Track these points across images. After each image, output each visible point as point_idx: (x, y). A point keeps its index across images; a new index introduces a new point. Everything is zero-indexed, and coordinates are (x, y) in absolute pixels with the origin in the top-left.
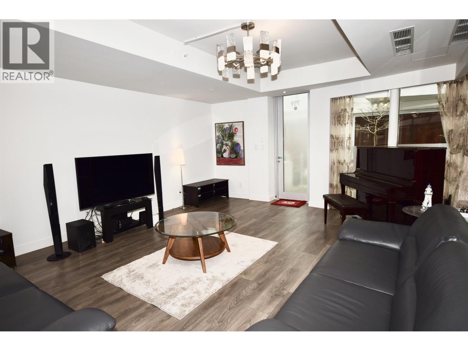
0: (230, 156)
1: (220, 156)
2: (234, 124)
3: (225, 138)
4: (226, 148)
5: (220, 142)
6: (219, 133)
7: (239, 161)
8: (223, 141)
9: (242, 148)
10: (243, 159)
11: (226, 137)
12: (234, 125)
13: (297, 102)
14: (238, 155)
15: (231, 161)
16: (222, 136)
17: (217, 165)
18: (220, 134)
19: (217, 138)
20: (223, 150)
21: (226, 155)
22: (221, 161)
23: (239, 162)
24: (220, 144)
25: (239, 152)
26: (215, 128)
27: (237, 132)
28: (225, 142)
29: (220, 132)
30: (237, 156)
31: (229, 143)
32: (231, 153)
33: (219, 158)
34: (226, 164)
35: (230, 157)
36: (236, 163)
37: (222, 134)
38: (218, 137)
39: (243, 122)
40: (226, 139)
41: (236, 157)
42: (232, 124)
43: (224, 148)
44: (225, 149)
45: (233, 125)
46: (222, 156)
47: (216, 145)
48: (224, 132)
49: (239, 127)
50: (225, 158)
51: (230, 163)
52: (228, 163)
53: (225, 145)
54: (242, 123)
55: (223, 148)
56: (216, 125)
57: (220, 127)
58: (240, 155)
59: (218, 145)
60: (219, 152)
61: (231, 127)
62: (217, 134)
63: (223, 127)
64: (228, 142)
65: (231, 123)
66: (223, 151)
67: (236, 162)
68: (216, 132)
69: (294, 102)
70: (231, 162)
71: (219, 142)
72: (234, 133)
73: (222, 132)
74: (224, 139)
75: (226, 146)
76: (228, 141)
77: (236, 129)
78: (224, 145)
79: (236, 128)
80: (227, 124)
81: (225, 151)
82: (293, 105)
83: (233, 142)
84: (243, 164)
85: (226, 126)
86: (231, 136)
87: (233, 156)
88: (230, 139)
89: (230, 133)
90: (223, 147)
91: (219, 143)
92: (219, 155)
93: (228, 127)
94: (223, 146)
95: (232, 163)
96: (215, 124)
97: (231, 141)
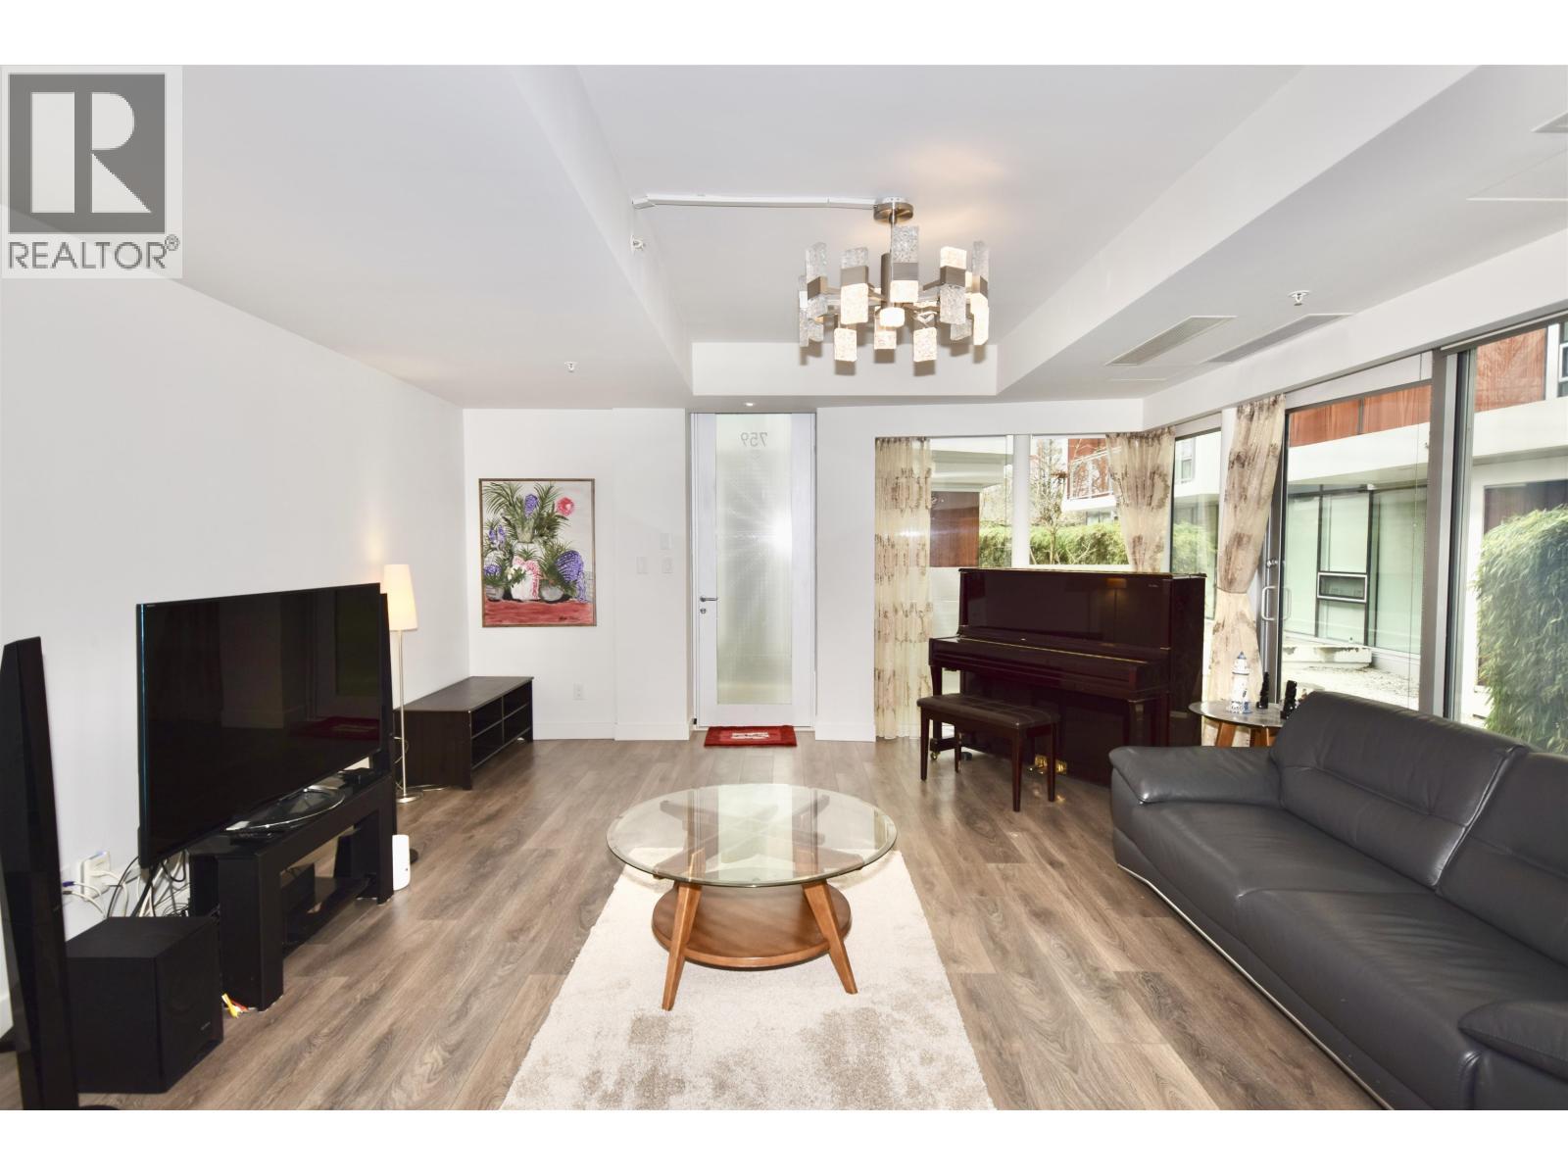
0: (540, 595)
1: (498, 593)
2: (557, 485)
3: (519, 531)
4: (524, 568)
5: (499, 544)
6: (496, 511)
7: (575, 611)
8: (514, 542)
9: (587, 568)
10: (590, 606)
11: (523, 528)
12: (558, 490)
13: (759, 436)
14: (573, 591)
15: (543, 613)
16: (509, 524)
17: (484, 626)
18: (499, 516)
19: (486, 532)
20: (513, 572)
21: (523, 591)
22: (501, 610)
23: (576, 615)
24: (500, 554)
25: (575, 582)
26: (481, 495)
27: (569, 513)
28: (518, 547)
29: (502, 510)
30: (569, 593)
31: (538, 550)
32: (542, 584)
33: (493, 603)
34: (521, 621)
35: (542, 599)
36: (562, 619)
37: (509, 517)
38: (492, 528)
39: (593, 481)
40: (527, 536)
41: (565, 598)
42: (551, 487)
43: (516, 566)
44: (520, 569)
45: (553, 490)
46: (508, 595)
47: (483, 556)
48: (519, 511)
49: (578, 495)
50: (519, 601)
51: (536, 619)
52: (532, 619)
53: (520, 556)
54: (590, 483)
55: (511, 566)
56: (484, 483)
57: (500, 493)
58: (580, 589)
59: (492, 554)
60: (494, 578)
61: (545, 497)
62: (489, 517)
63: (513, 492)
64: (531, 546)
65: (548, 484)
66: (510, 577)
67: (564, 616)
68: (485, 509)
69: (751, 436)
70: (541, 617)
71: (496, 546)
72: (559, 517)
73: (508, 510)
74: (515, 536)
75: (526, 560)
76: (531, 542)
77: (565, 502)
78: (515, 557)
79: (566, 499)
80: (533, 483)
81: (519, 577)
82: (748, 442)
83: (552, 547)
84: (591, 620)
85: (526, 491)
86: (546, 526)
87: (553, 593)
88: (541, 535)
89: (539, 514)
90: (511, 562)
91: (495, 549)
92: (493, 591)
93: (536, 494)
94: (510, 560)
95: (548, 620)
96: (481, 481)
97: (545, 543)
